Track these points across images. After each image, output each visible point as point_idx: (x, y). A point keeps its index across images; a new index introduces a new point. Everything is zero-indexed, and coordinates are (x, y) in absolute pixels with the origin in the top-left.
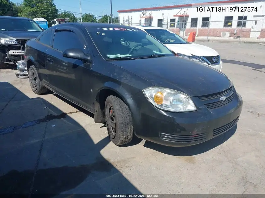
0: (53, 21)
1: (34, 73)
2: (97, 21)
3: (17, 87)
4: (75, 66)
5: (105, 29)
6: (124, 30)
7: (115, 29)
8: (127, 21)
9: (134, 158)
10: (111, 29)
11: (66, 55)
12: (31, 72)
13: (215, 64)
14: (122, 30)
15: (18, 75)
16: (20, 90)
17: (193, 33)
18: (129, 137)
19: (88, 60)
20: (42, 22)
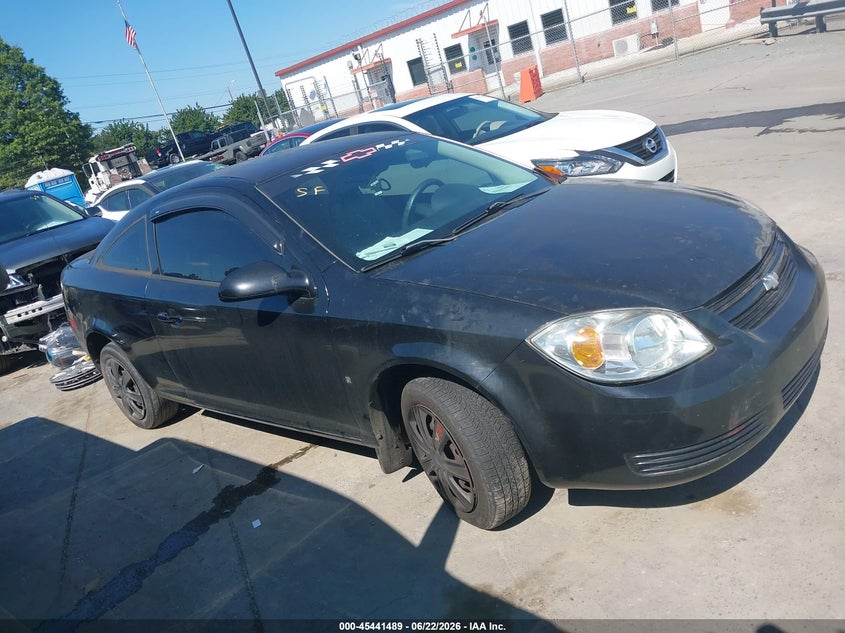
0: (88, 168)
1: (120, 369)
2: (221, 121)
3: (77, 422)
4: (265, 318)
5: (313, 170)
6: (369, 154)
7: (345, 161)
8: (313, 95)
9: (560, 555)
10: (330, 164)
11: (229, 296)
12: (110, 365)
13: (656, 157)
14: (365, 153)
15: (59, 384)
16: (91, 431)
17: (531, 72)
18: (522, 493)
19: (306, 287)
20: (57, 180)
